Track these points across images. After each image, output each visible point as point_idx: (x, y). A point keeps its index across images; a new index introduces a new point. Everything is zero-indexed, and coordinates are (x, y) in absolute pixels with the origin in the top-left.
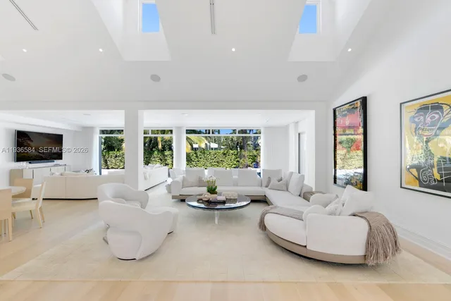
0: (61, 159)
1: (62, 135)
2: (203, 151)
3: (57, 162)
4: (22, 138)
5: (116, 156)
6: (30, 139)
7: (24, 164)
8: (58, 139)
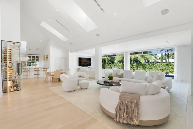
0: (90, 66)
1: (90, 59)
2: (153, 64)
3: (89, 67)
4: (80, 59)
5: (115, 66)
6: (82, 60)
7: (80, 67)
8: (89, 60)
